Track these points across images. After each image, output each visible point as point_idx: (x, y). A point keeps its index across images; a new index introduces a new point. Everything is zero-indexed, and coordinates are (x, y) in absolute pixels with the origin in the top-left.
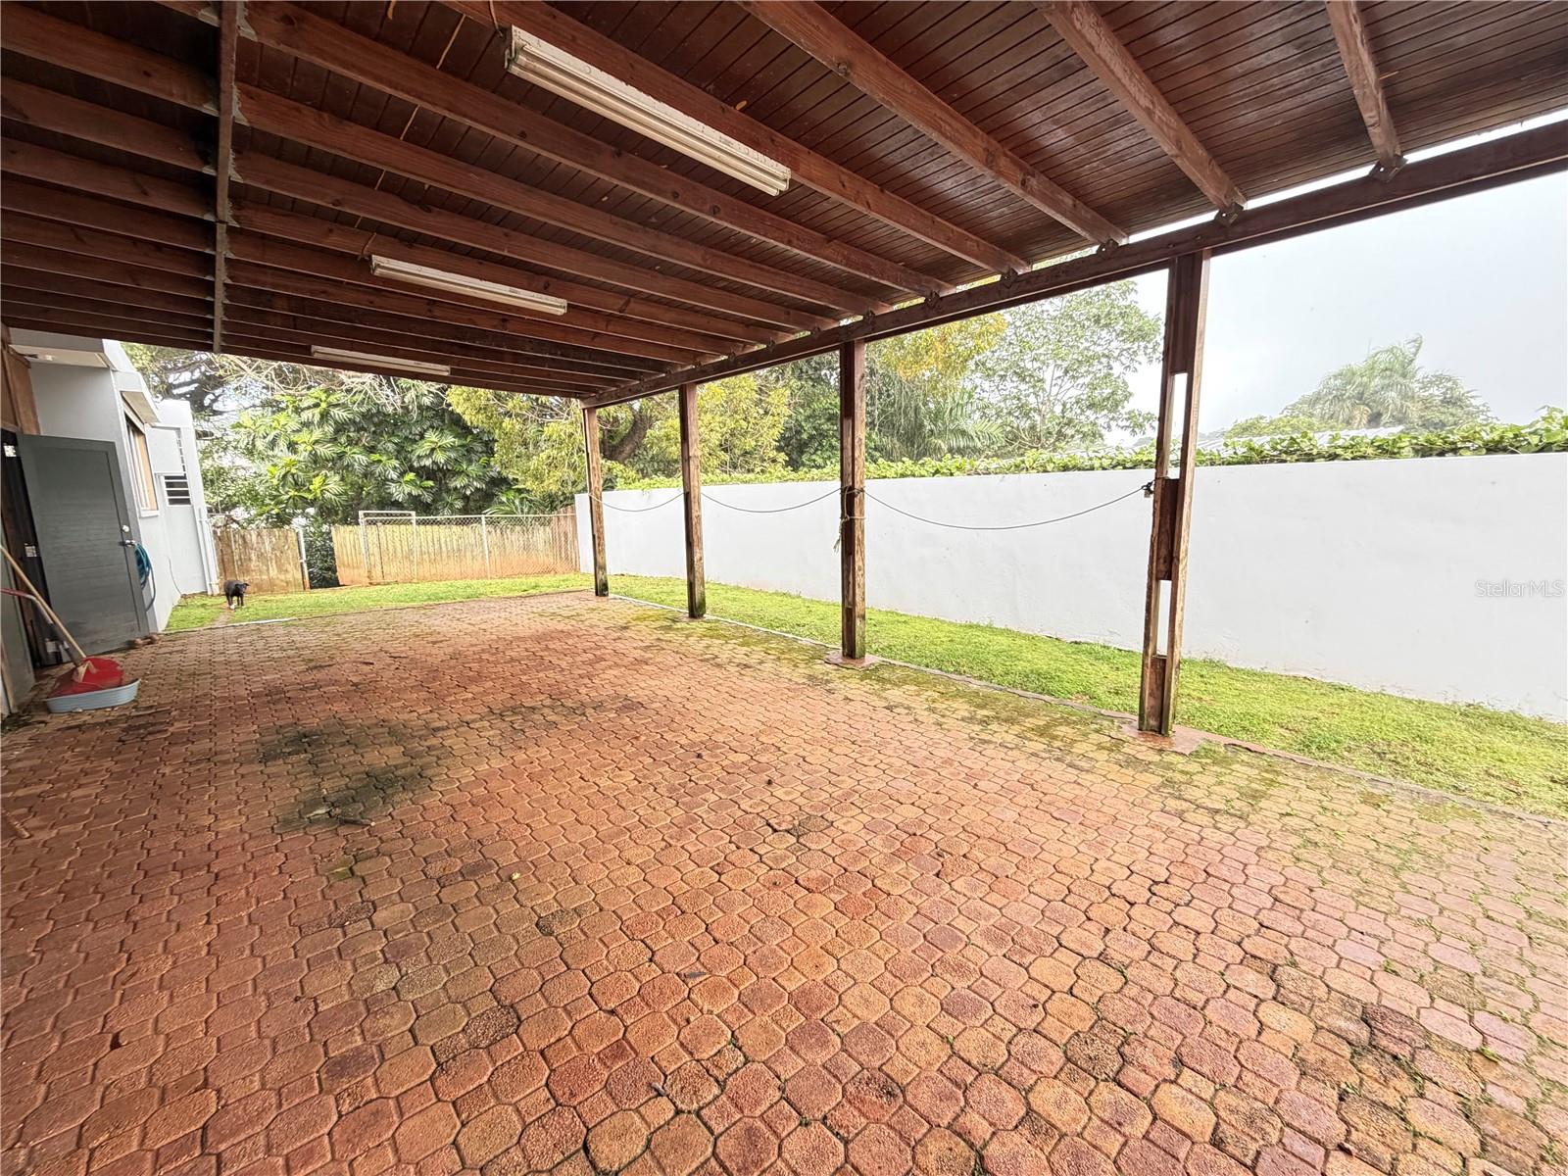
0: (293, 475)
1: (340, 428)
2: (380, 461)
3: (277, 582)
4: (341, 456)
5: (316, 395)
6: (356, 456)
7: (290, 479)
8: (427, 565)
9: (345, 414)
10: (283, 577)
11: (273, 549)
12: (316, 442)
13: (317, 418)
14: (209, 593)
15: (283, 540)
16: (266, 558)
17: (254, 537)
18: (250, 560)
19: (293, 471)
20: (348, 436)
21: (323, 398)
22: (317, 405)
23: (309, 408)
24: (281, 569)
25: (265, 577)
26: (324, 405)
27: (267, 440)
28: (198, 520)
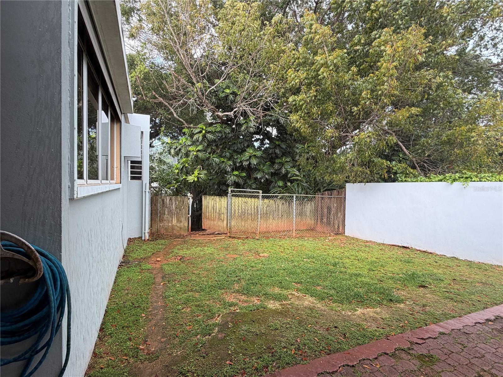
0: (186, 167)
1: (210, 143)
2: (223, 162)
3: (176, 227)
4: (208, 159)
5: (201, 127)
6: (215, 159)
7: (184, 170)
8: (249, 221)
9: (212, 137)
10: (178, 225)
11: (176, 208)
12: (199, 151)
13: (201, 139)
14: (143, 238)
15: (182, 203)
16: (172, 213)
17: (168, 200)
18: (164, 214)
19: (187, 165)
20: (212, 148)
21: (204, 128)
22: (201, 132)
23: (196, 133)
24: (179, 221)
25: (170, 224)
26: (204, 132)
27: (177, 150)
28: (144, 190)
